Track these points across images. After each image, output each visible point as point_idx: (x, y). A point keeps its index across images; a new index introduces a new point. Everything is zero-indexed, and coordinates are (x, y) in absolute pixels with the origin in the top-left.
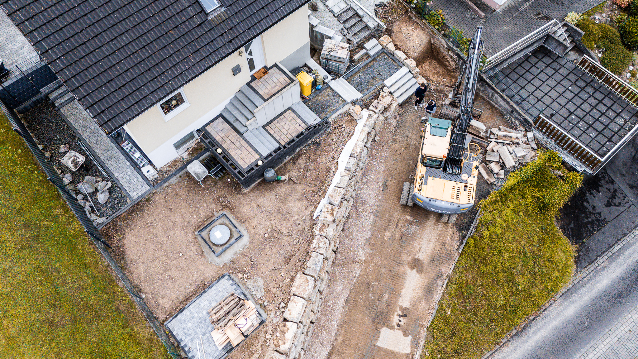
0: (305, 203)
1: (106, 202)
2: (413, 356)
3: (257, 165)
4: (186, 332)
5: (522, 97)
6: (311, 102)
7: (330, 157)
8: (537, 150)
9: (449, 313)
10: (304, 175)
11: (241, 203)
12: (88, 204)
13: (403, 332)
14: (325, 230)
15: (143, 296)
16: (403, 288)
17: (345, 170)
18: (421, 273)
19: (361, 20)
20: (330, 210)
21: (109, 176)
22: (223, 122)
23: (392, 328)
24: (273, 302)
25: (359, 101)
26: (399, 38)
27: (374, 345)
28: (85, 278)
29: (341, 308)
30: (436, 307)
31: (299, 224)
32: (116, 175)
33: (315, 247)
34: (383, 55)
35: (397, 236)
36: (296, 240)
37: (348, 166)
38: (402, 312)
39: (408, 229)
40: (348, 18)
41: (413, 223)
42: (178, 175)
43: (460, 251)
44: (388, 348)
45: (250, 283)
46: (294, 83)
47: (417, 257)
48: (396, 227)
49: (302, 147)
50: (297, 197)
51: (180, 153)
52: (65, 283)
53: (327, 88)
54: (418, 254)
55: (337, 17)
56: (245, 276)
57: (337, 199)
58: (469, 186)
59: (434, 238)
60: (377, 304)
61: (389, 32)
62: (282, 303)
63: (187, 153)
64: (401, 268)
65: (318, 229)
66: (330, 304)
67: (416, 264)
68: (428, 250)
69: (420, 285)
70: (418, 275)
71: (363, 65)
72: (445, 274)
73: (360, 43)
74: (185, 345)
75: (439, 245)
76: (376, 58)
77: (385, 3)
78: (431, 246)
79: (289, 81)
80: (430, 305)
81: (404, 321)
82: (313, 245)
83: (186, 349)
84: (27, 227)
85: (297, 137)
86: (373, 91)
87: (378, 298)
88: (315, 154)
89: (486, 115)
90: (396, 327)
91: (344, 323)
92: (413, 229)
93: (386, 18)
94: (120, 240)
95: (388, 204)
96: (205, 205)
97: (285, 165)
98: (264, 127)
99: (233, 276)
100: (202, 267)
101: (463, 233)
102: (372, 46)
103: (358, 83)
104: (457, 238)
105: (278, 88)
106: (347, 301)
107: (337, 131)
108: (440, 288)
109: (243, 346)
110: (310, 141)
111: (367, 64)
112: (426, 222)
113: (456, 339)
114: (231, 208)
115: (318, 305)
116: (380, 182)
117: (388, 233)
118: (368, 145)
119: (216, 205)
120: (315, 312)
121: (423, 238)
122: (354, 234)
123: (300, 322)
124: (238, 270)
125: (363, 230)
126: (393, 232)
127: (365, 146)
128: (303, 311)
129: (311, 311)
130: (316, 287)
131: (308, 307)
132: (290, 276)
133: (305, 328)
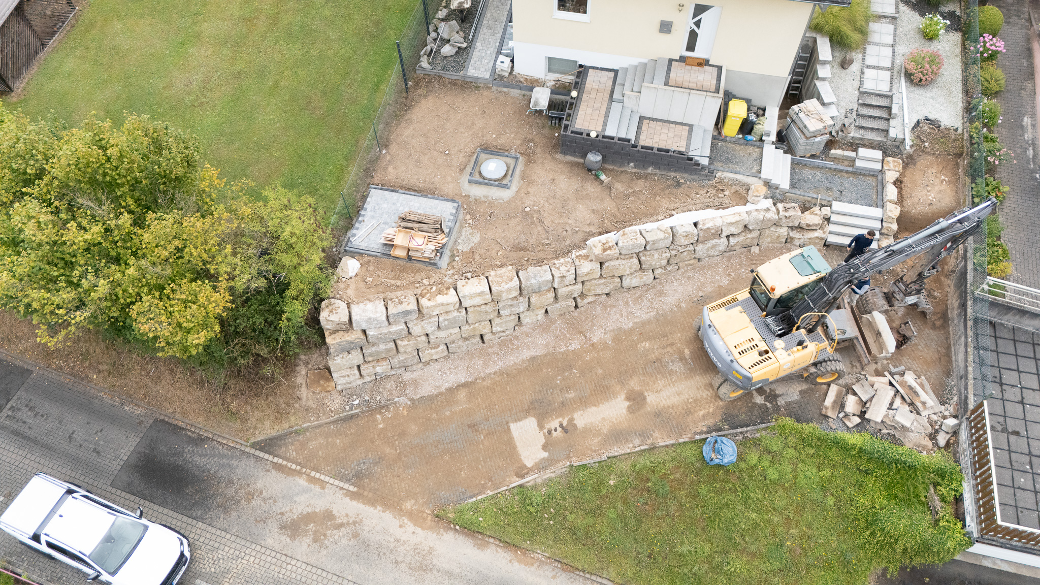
0: (596, 220)
1: (446, 57)
2: (528, 473)
3: (588, 135)
4: (377, 208)
5: (1001, 378)
6: (723, 143)
7: (672, 205)
8: (939, 448)
9: (612, 482)
10: (628, 196)
11: (542, 163)
12: (433, 45)
13: (546, 442)
14: (582, 261)
15: (384, 152)
16: (595, 406)
17: (671, 228)
18: (630, 413)
19: (888, 120)
20: (607, 245)
21: (472, 40)
22: (610, 78)
23: (541, 427)
24: (465, 265)
25: (778, 191)
26: (914, 176)
27: (507, 423)
28: (366, 97)
29: (520, 358)
30: (604, 457)
31: (566, 231)
32: (478, 44)
33: (554, 264)
34: (871, 179)
35: (653, 357)
36: (547, 242)
37: (677, 228)
38: (567, 425)
39: (672, 362)
40: (873, 103)
41: (684, 361)
42: (523, 92)
43: (698, 437)
44: (516, 439)
45: (466, 231)
46: (716, 95)
47: (646, 394)
48: (663, 347)
49: (658, 172)
50: (594, 207)
51: (547, 78)
52: (350, 86)
53: (758, 147)
54: (650, 394)
55: (862, 93)
56: (470, 221)
57: (625, 241)
58: (770, 354)
59: (687, 396)
60: (555, 392)
61: (909, 162)
62: (470, 274)
63: (553, 83)
64: (618, 388)
65: (578, 254)
66: (516, 342)
67: (636, 400)
68: (666, 400)
69: (615, 422)
70: (624, 411)
71: (834, 167)
72: (653, 440)
73: (857, 142)
74: (364, 216)
75: (683, 409)
76: (860, 174)
77: (942, 124)
78: (675, 400)
79: (713, 88)
80: (601, 449)
81: (559, 434)
82: (556, 262)
83: (360, 219)
84: (377, 23)
85: (659, 150)
86: (809, 199)
87: (563, 388)
88: (663, 190)
89: (925, 356)
90: (546, 431)
91: (508, 375)
92: (677, 367)
93: (923, 142)
94: (421, 95)
95: (683, 319)
96: (512, 136)
97: (622, 172)
98: (642, 119)
99: (462, 212)
100: (449, 179)
101: (724, 425)
102: (868, 158)
103: (804, 178)
104: (710, 422)
105: (693, 86)
106: (533, 359)
107: (712, 191)
108: (631, 446)
109: (400, 265)
110: (673, 174)
111: (841, 171)
113: (590, 520)
114: (530, 159)
115: (504, 328)
116: (703, 291)
117: (647, 345)
118: (733, 241)
119: (521, 145)
120: (494, 329)
121: (676, 385)
122: (614, 310)
123: (466, 309)
124: (471, 212)
125: (627, 316)
126: (654, 349)
127: (728, 237)
128: (478, 301)
129: (490, 321)
130: (516, 302)
131: (489, 308)
132: (504, 261)
133: (467, 327)
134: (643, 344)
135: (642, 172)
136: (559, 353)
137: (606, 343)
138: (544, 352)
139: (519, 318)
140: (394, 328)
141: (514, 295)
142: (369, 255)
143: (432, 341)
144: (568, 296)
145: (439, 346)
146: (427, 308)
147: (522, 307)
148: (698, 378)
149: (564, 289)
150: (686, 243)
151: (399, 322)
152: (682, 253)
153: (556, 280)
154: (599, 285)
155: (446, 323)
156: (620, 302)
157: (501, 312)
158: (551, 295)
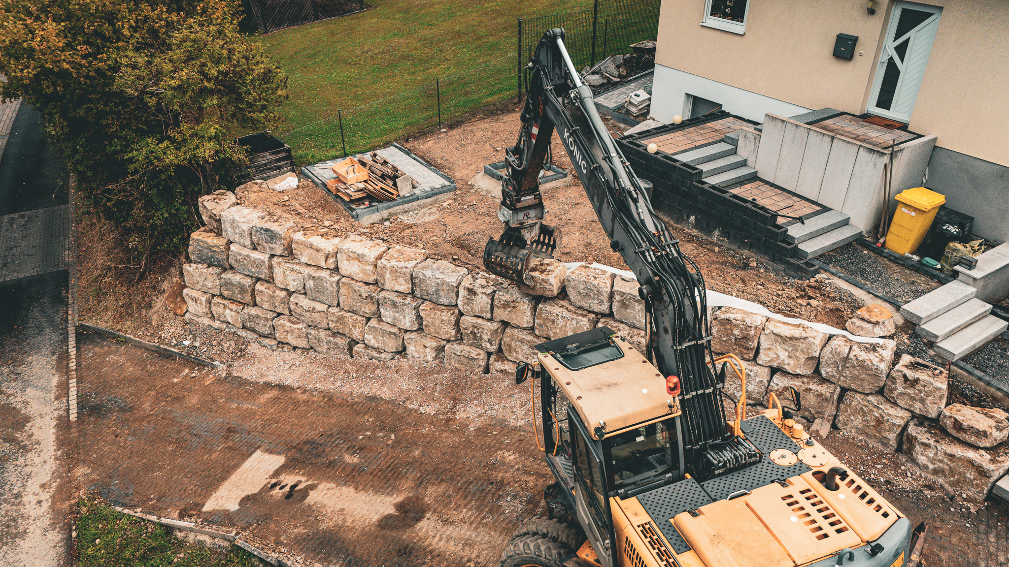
2: (191, 516)
3: (646, 148)
6: (873, 254)
13: (256, 494)
15: (444, 130)
18: (380, 525)
21: (630, 81)
23: (277, 474)
25: (926, 343)
27: (258, 447)
29: (362, 391)
35: (499, 475)
38: (300, 490)
39: (515, 497)
44: (238, 471)
45: (430, 209)
46: (877, 148)
47: (428, 515)
49: (726, 242)
53: (935, 279)
54: (434, 518)
56: (445, 204)
60: (342, 446)
64: (408, 485)
67: (408, 514)
69: (348, 524)
70: (376, 518)
78: (452, 549)
80: (287, 545)
81: (279, 493)
85: (733, 196)
87: (354, 447)
90: (274, 481)
91: (329, 400)
92: (513, 508)
98: (756, 179)
99: (448, 195)
105: (849, 136)
107: (791, 292)
120: (366, 336)
123: (342, 277)
127: (772, 370)
129: (367, 319)
133: (336, 310)
134: (507, 454)
135: (705, 237)
136: (405, 407)
137: (467, 426)
138: (392, 397)
139: (403, 340)
141: (401, 288)
142: (313, 181)
144: (477, 340)
146: (299, 243)
147: (408, 320)
151: (265, 250)
153: (462, 292)
154: (524, 342)
155: (312, 284)
157: (382, 311)
158: (447, 316)
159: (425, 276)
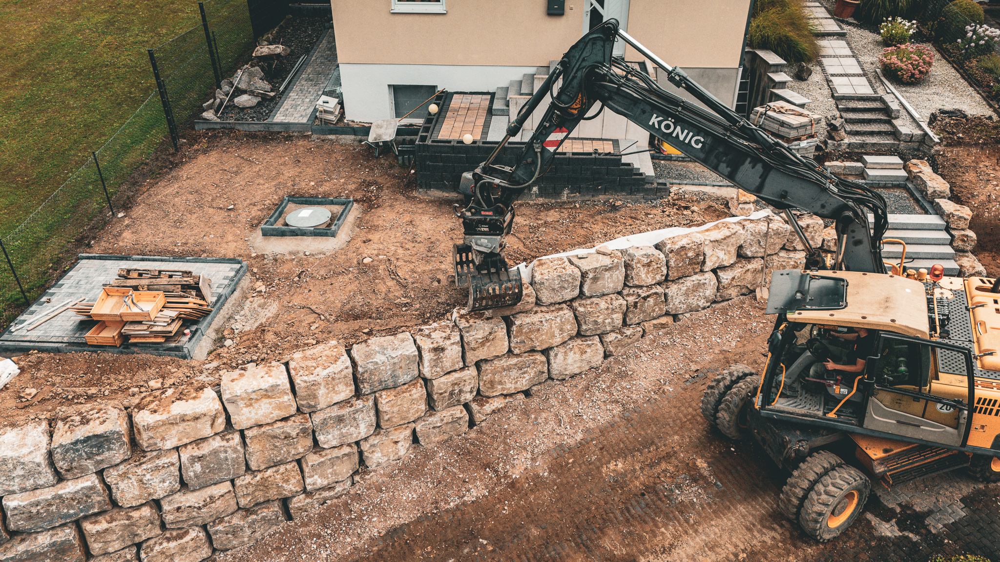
1: (243, 109)
3: (460, 142)
4: (82, 283)
6: (667, 162)
7: (613, 230)
11: (391, 206)
12: (223, 97)
14: (471, 321)
15: (120, 215)
17: (620, 251)
19: (890, 121)
21: (283, 92)
22: (485, 98)
24: (243, 351)
29: (366, 537)
31: (439, 281)
32: (292, 94)
33: (420, 331)
35: (636, 485)
36: (405, 301)
37: (631, 251)
39: (679, 487)
40: (859, 107)
41: (701, 482)
45: (252, 302)
48: (652, 466)
49: (578, 197)
55: (838, 99)
56: (262, 288)
57: (545, 272)
59: (732, 549)
62: (253, 364)
66: (356, 507)
73: (858, 149)
74: (52, 294)
77: (967, 114)
82: (423, 328)
83: (44, 299)
85: (574, 154)
88: (592, 216)
92: (691, 494)
94: (198, 151)
95: (676, 410)
96: (342, 181)
99: (247, 278)
102: (883, 166)
106: (393, 532)
107: (671, 210)
109: (105, 361)
110: (602, 198)
112: (740, 502)
114: (369, 204)
115: (332, 478)
116: (696, 362)
117: (620, 465)
118: (725, 276)
119: (357, 190)
120: (308, 481)
121: (700, 529)
122: (544, 415)
123: (242, 432)
124: (265, 276)
125: (570, 422)
126: (634, 470)
127: (714, 271)
128: (265, 411)
129: (299, 462)
130: (348, 410)
131: (292, 428)
132: (320, 336)
133: (248, 478)
134: (612, 466)
135: (553, 201)
136: (447, 511)
137: (537, 476)
138: (416, 514)
139: (361, 453)
140: (69, 488)
141: (342, 397)
142: (41, 350)
143: (169, 518)
144: (453, 398)
145: (187, 533)
146: (148, 428)
147: (363, 427)
148: (741, 508)
149: (443, 379)
150: (650, 281)
151: (84, 471)
152: (645, 298)
153: (427, 356)
154: (509, 369)
155: (198, 467)
156: (553, 401)
157: (321, 438)
158: (419, 392)
159: (377, 363)
